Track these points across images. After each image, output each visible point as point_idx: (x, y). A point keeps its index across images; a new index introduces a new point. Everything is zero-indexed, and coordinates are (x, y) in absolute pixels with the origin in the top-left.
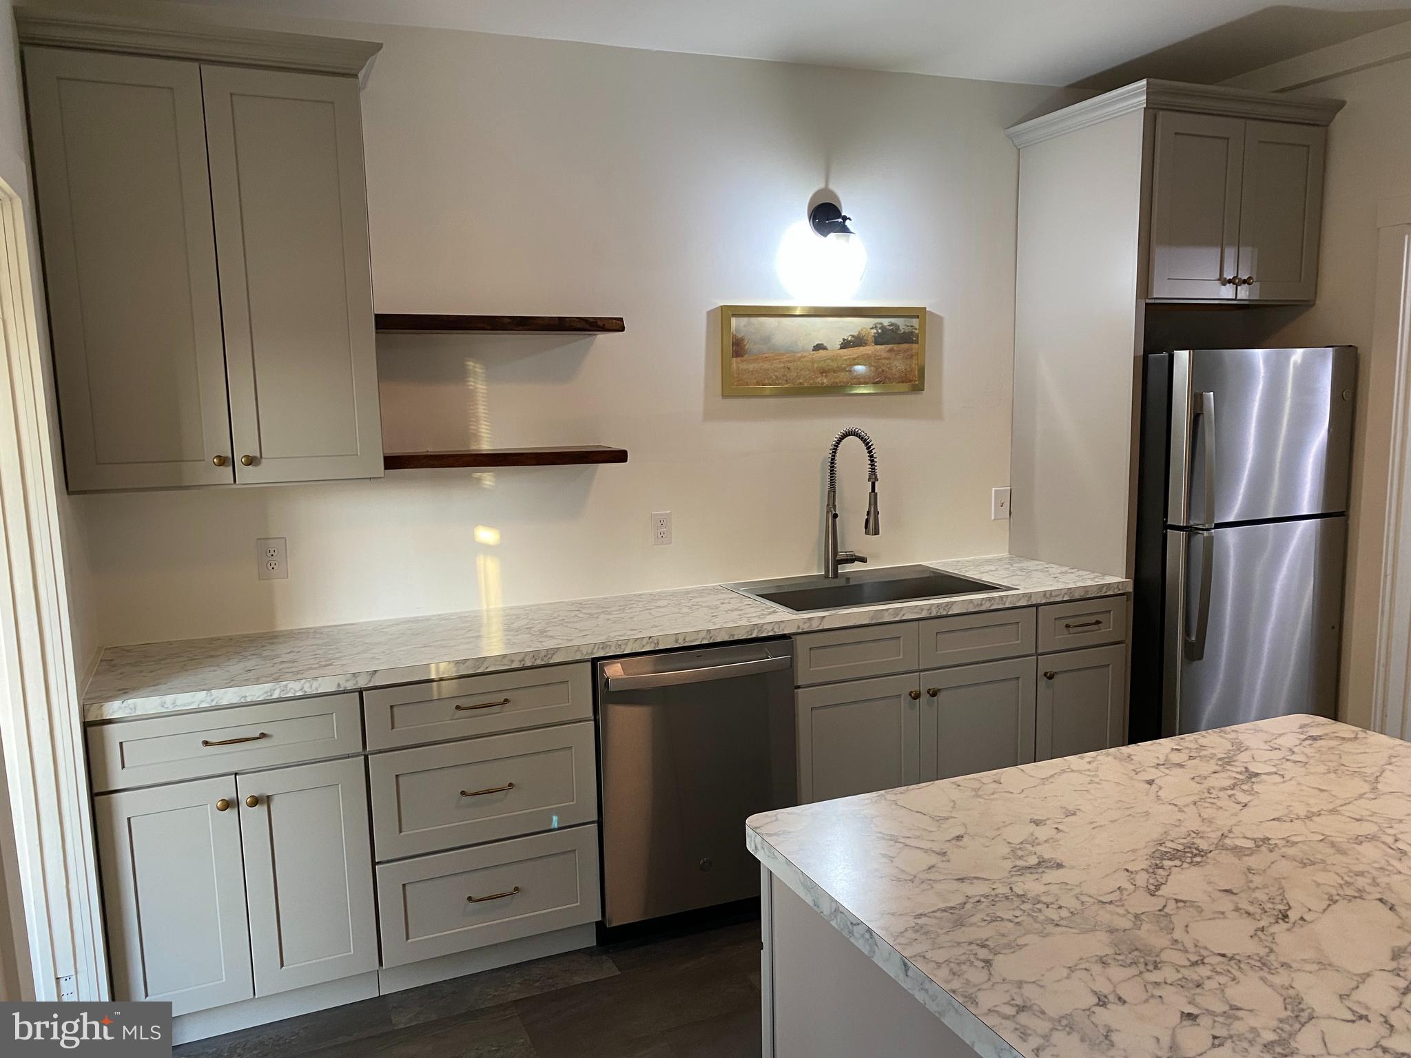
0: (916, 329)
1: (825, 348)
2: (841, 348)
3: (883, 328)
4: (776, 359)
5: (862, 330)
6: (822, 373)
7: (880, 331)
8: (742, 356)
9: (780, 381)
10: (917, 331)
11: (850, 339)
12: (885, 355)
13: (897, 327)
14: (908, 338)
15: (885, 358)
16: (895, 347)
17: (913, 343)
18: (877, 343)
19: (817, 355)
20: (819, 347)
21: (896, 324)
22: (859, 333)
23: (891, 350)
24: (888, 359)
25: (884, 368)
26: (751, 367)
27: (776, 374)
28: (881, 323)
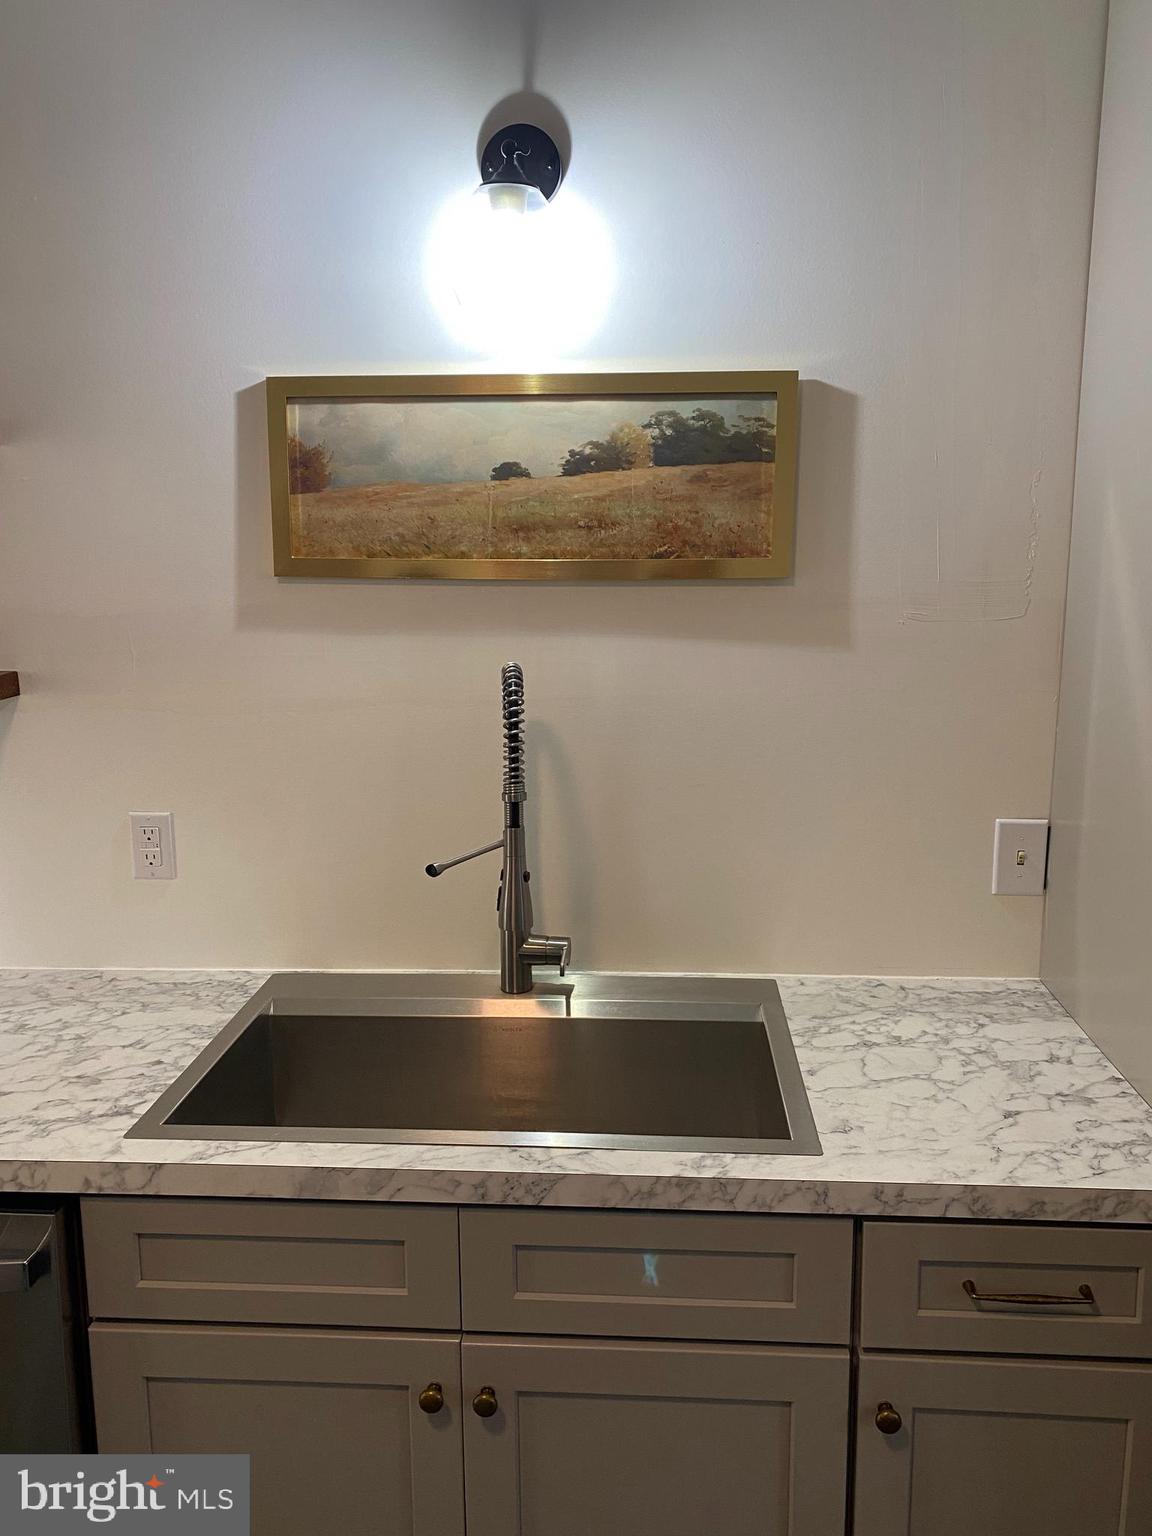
0: (772, 427)
1: (525, 474)
2: (564, 474)
3: (678, 424)
4: (401, 498)
5: (622, 430)
6: (516, 531)
7: (669, 432)
8: (318, 490)
9: (412, 548)
10: (774, 432)
11: (588, 451)
12: (681, 489)
13: (718, 423)
14: (750, 448)
15: (681, 499)
16: (713, 470)
17: (760, 460)
18: (660, 460)
19: (505, 489)
20: (507, 471)
21: (714, 415)
22: (614, 437)
23: (697, 479)
24: (691, 499)
25: (681, 523)
26: (341, 514)
27: (400, 530)
28: (672, 414)
